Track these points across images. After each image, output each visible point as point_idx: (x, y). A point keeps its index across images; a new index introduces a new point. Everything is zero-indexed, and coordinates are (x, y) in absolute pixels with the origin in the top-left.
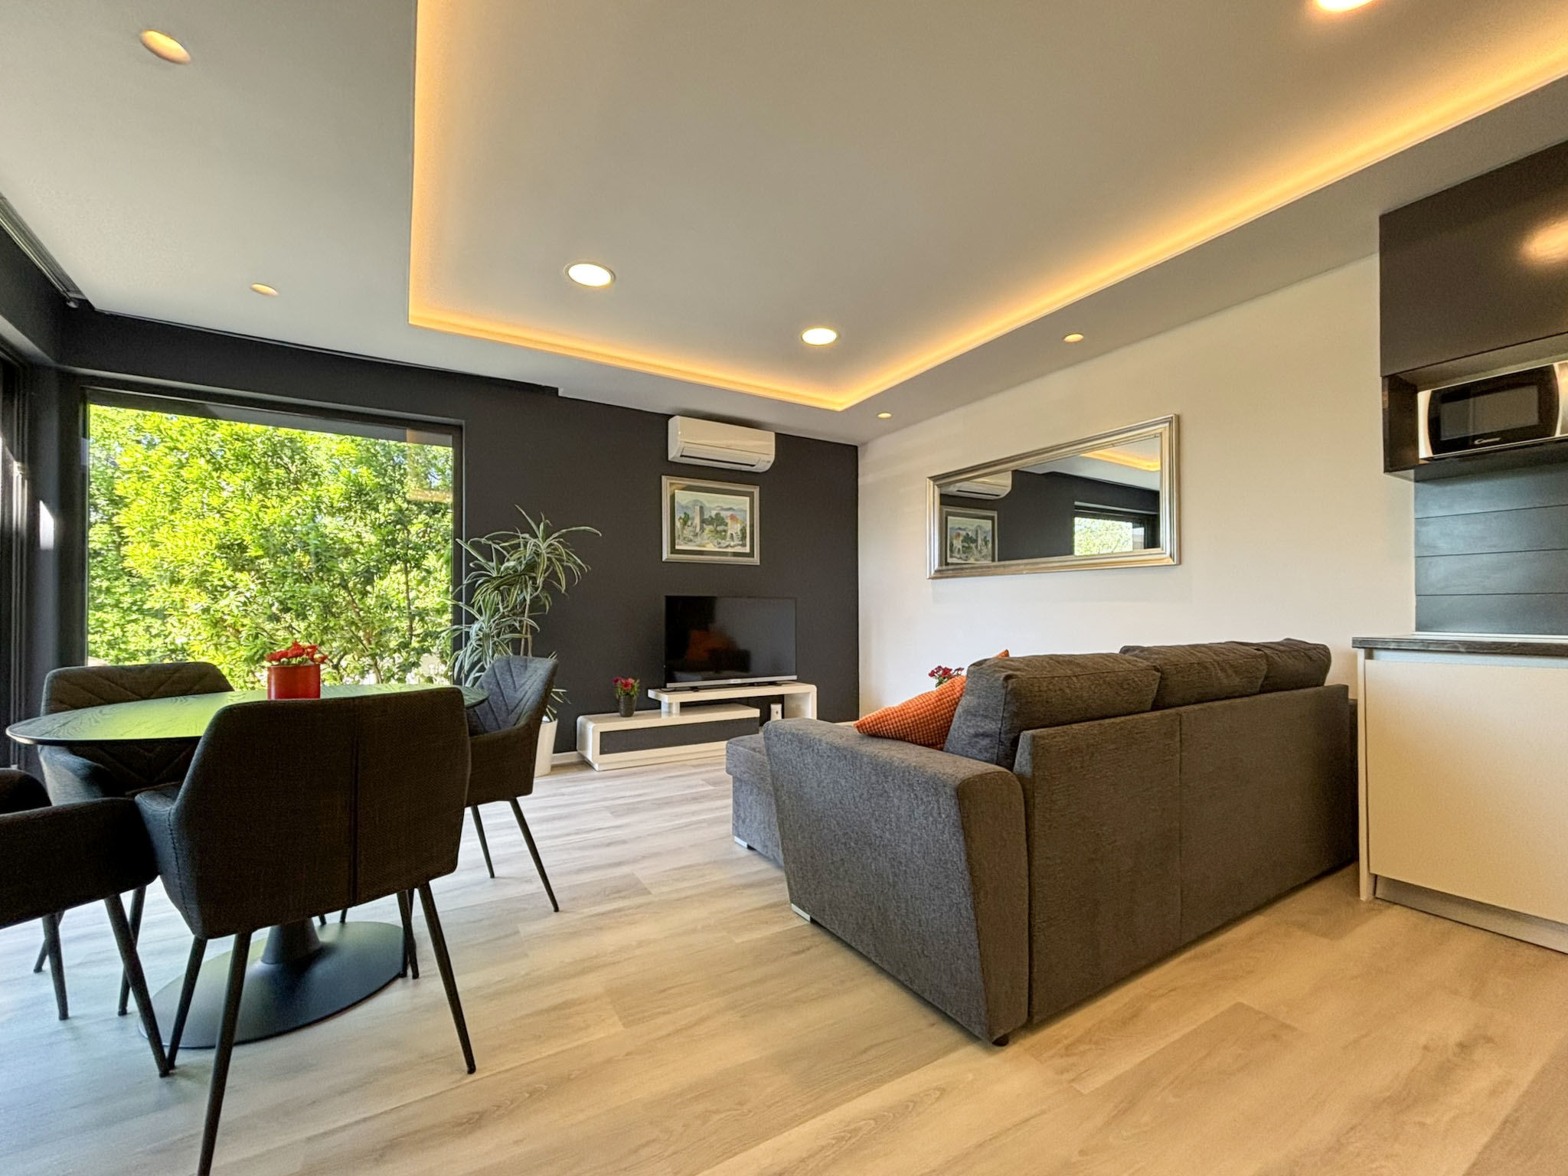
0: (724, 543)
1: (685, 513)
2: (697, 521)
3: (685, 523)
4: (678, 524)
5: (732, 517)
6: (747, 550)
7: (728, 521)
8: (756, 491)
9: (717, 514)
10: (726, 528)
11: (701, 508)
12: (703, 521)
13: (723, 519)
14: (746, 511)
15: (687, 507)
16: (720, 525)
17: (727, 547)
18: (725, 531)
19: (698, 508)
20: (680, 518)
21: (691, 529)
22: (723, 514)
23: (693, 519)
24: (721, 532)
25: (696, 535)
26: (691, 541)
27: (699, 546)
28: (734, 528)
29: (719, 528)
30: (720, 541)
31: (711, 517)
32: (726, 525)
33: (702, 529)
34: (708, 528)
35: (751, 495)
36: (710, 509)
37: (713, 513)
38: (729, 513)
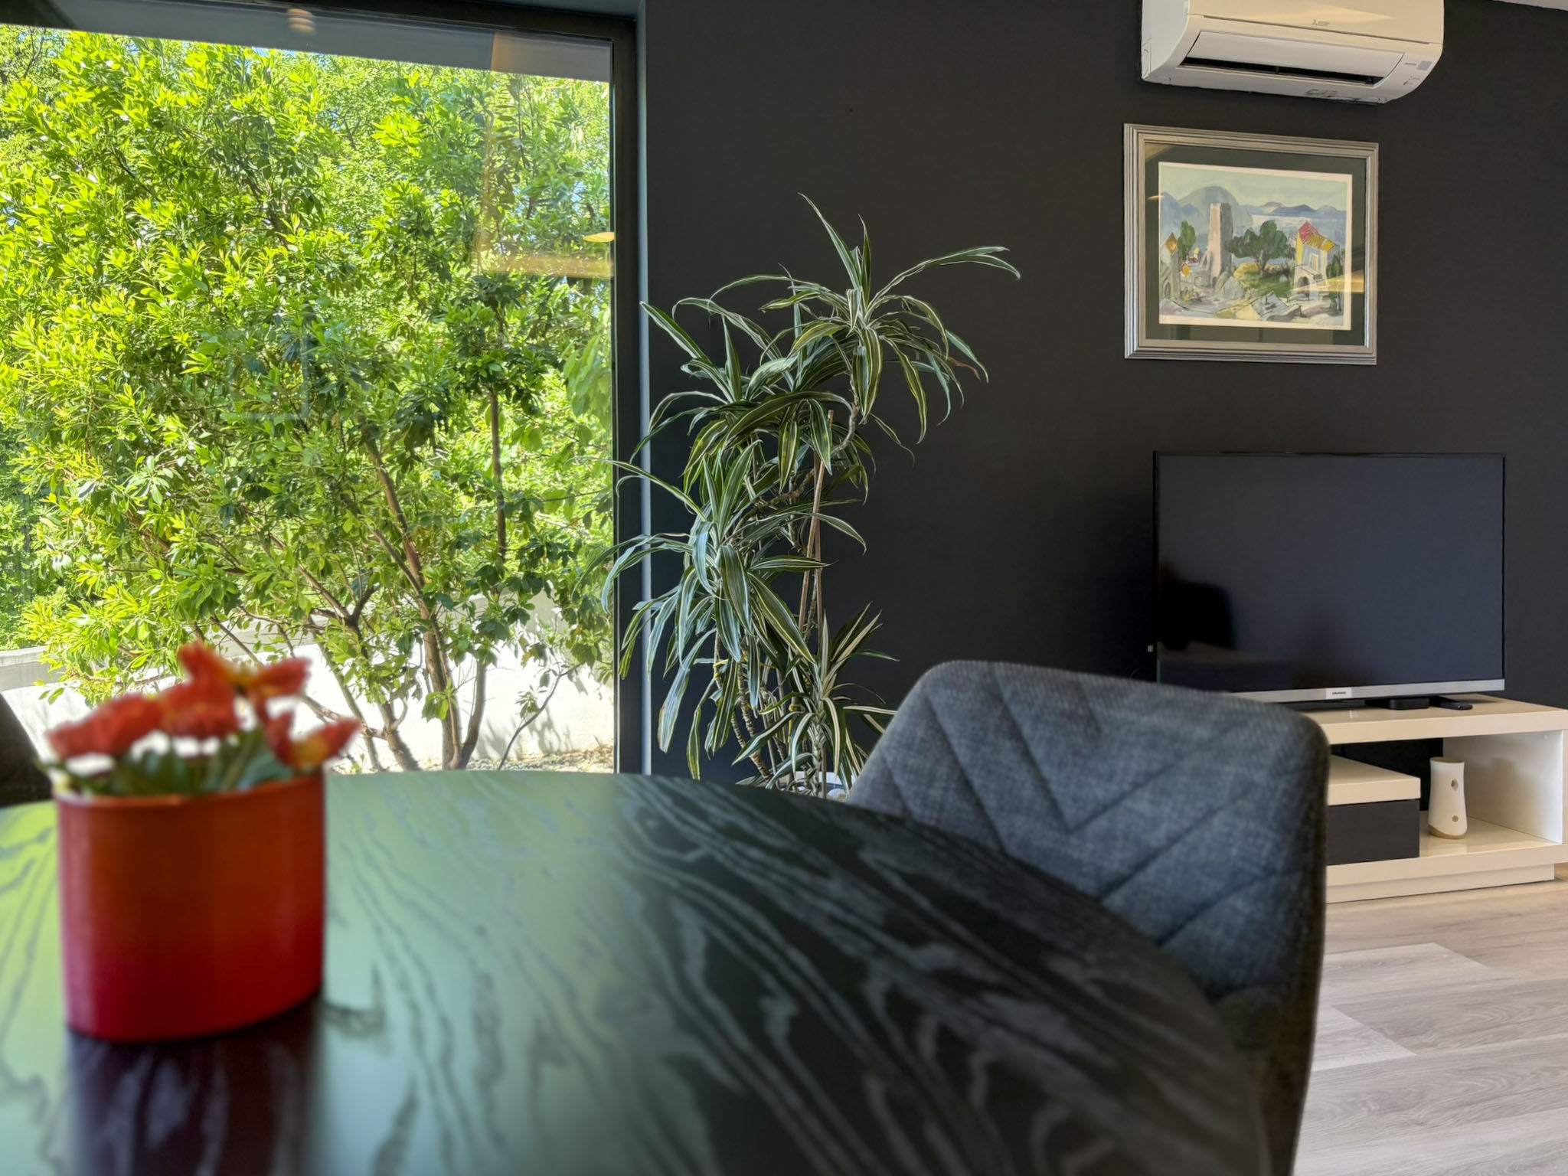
0: (1285, 305)
1: (1185, 225)
2: (1214, 246)
3: (1183, 253)
4: (1165, 255)
5: (1307, 232)
6: (1345, 323)
7: (1297, 243)
8: (1371, 156)
9: (1267, 227)
10: (1290, 263)
11: (1226, 210)
12: (1233, 247)
13: (1283, 237)
14: (1344, 214)
15: (1189, 210)
16: (1275, 256)
17: (1292, 316)
18: (1288, 272)
19: (1218, 208)
20: (1172, 238)
21: (1198, 267)
22: (1284, 223)
23: (1205, 239)
24: (1277, 274)
25: (1212, 283)
26: (1198, 301)
27: (1221, 316)
28: (1309, 261)
29: (1273, 265)
30: (1273, 299)
31: (1250, 232)
32: (1291, 254)
33: (1227, 268)
34: (1244, 264)
35: (1355, 167)
36: (1251, 210)
37: (1257, 222)
38: (1298, 222)
